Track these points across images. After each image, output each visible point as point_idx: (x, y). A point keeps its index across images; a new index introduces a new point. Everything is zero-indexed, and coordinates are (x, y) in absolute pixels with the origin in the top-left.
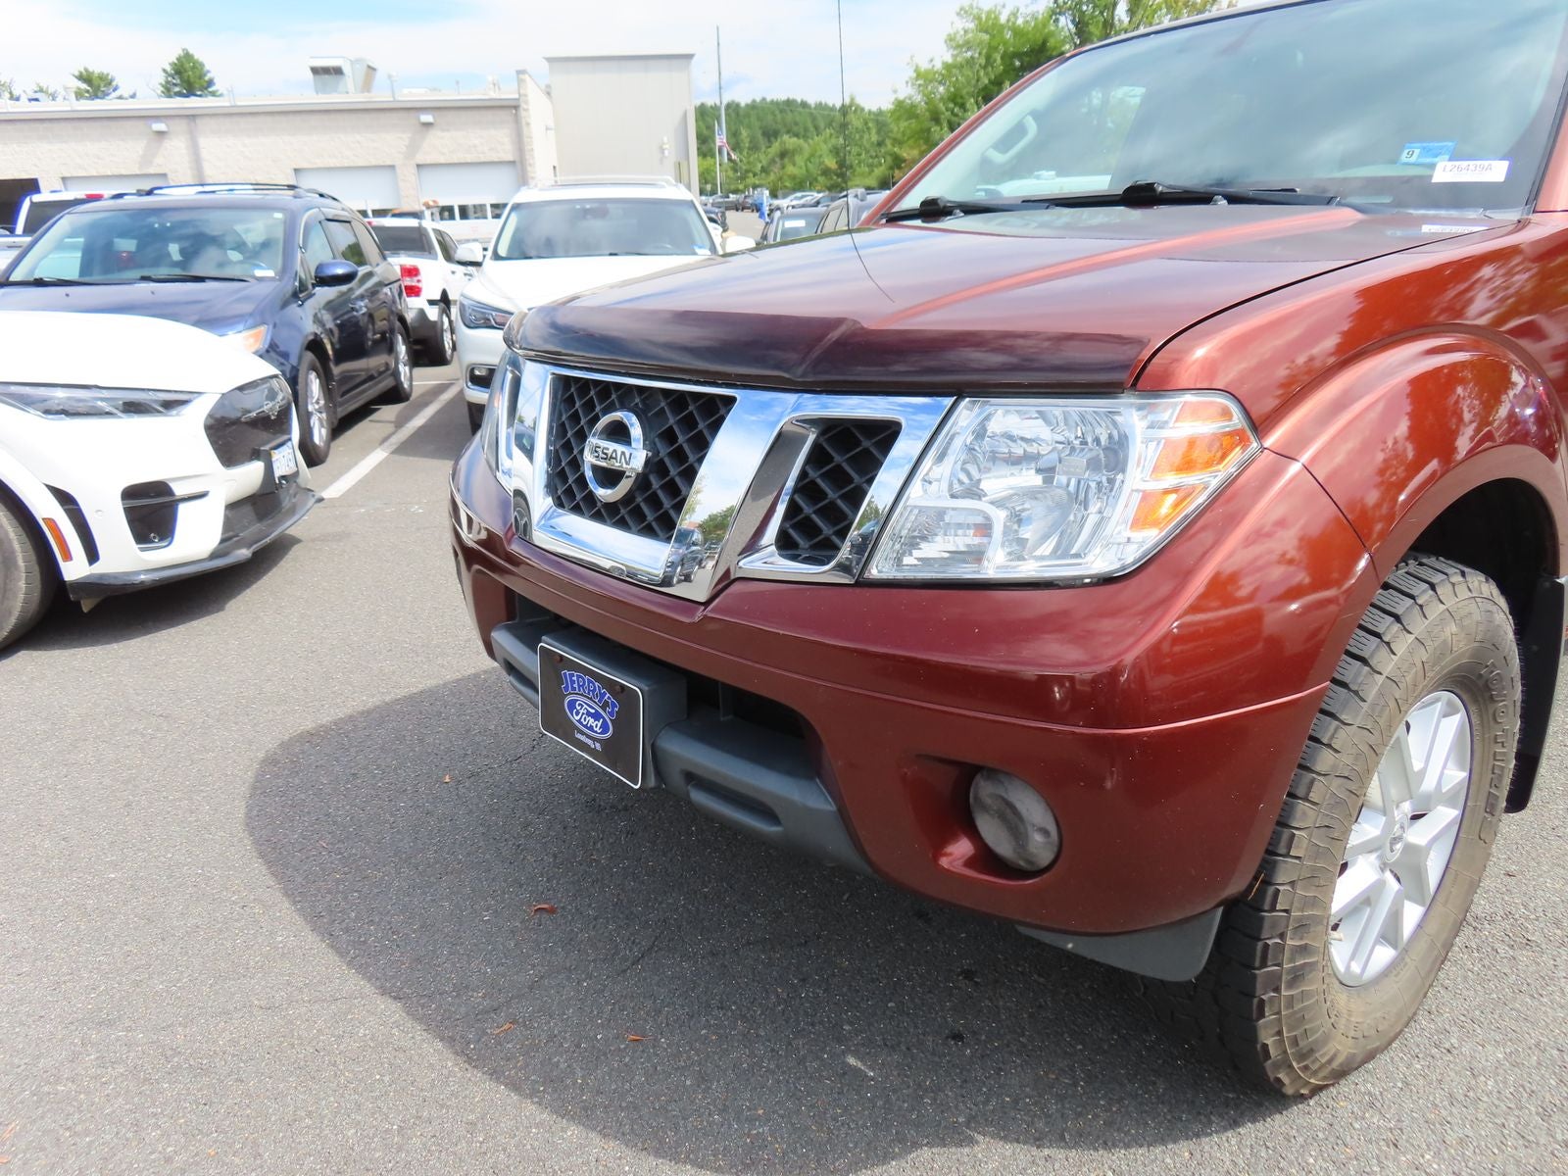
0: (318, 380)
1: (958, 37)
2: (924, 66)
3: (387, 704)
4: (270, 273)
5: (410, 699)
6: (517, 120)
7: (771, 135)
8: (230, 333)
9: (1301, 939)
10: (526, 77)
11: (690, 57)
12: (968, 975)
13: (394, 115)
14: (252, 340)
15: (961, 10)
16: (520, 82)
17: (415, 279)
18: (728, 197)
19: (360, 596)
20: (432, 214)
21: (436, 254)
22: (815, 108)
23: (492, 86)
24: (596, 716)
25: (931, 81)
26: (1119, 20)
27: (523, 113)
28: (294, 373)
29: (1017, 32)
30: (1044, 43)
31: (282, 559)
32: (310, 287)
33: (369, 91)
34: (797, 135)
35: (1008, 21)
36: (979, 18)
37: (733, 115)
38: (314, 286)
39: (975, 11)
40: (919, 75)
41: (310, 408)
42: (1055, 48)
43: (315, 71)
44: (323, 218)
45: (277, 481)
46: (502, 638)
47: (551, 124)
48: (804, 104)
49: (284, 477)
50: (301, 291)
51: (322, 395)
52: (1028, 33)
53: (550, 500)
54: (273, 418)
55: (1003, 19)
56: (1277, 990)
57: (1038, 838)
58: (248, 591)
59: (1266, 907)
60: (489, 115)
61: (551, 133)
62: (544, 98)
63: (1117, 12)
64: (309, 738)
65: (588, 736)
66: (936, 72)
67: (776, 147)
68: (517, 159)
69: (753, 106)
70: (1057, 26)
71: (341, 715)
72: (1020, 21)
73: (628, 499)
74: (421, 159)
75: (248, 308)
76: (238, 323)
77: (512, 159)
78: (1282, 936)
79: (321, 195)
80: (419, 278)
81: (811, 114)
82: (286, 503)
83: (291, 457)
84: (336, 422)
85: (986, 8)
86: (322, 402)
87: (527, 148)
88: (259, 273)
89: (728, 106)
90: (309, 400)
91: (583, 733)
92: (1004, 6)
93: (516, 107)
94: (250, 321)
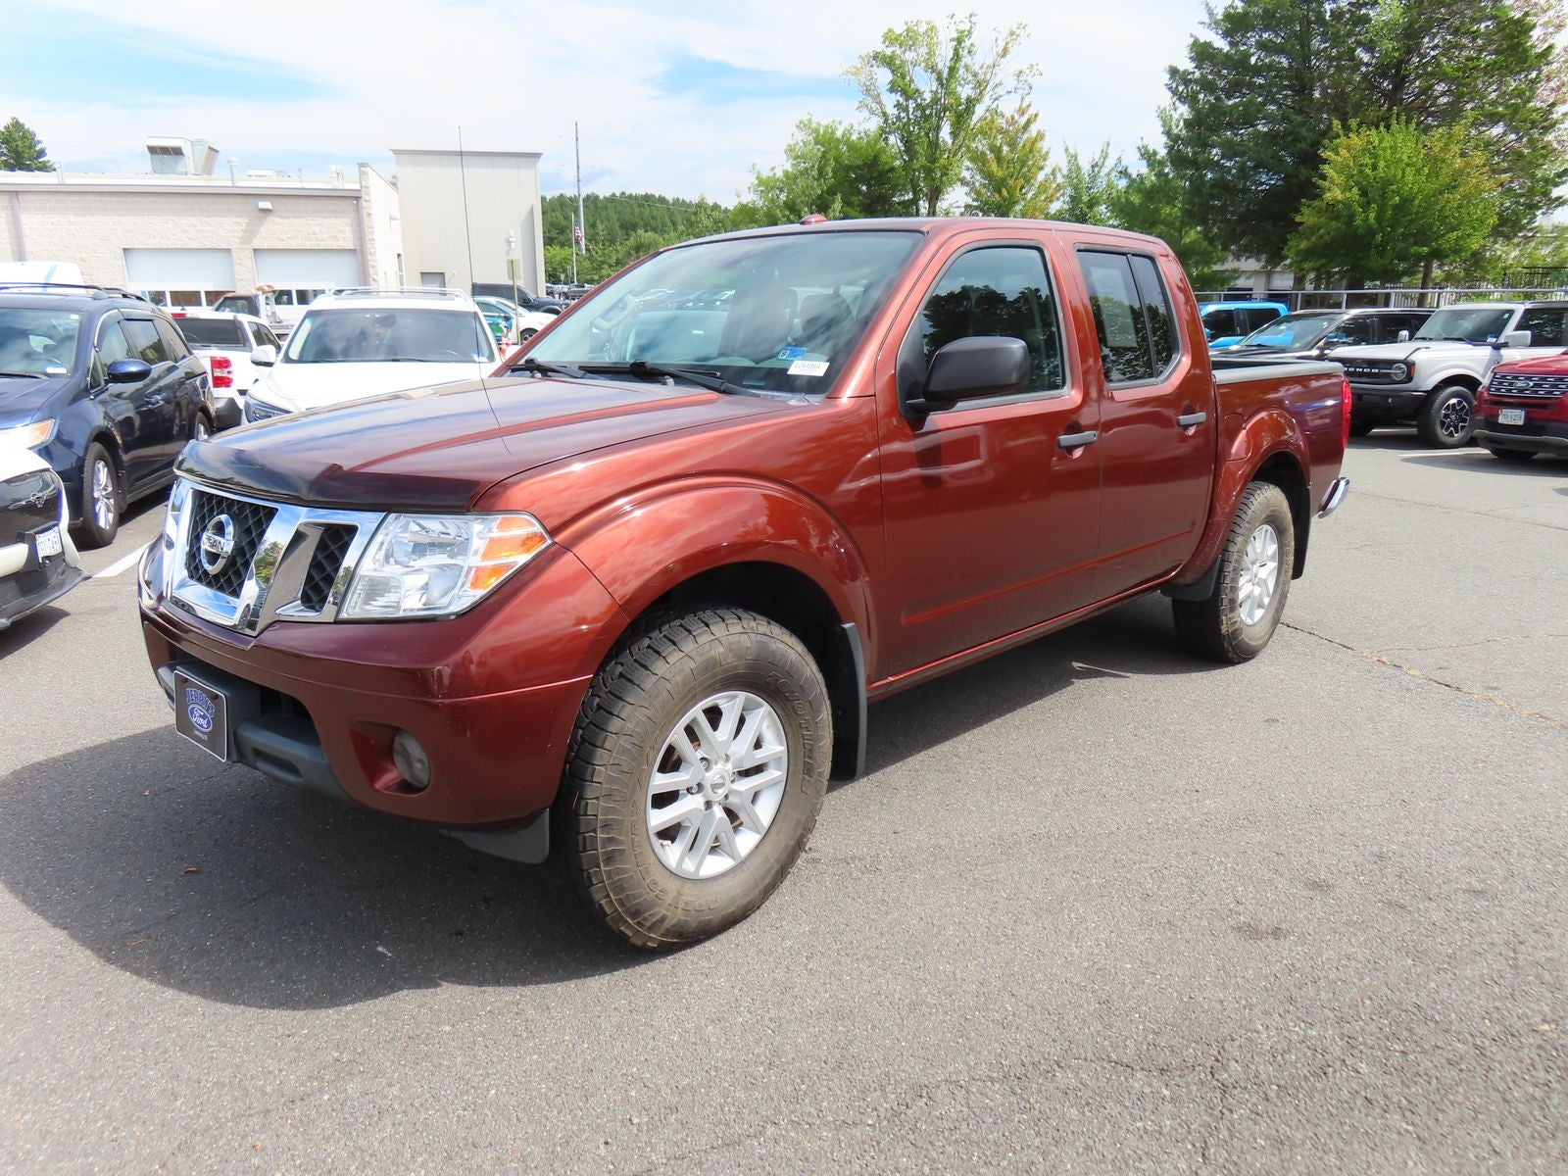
0: (106, 469)
1: (797, 147)
2: (766, 174)
3: (113, 742)
4: (62, 371)
5: (135, 738)
6: (358, 210)
7: (628, 227)
8: (19, 425)
9: (609, 833)
10: (368, 170)
11: (537, 156)
12: (486, 900)
13: (232, 200)
14: (38, 432)
15: (800, 123)
16: (362, 174)
17: (226, 370)
18: (584, 287)
19: (112, 660)
20: (267, 298)
21: (251, 345)
22: (673, 204)
23: (335, 175)
24: (204, 717)
25: (772, 188)
26: (943, 141)
27: (364, 204)
28: (79, 463)
29: (851, 147)
30: (876, 158)
31: (47, 630)
32: (103, 383)
33: (209, 173)
34: (655, 230)
35: (843, 136)
36: (816, 131)
37: (592, 207)
38: (107, 382)
39: (814, 125)
40: (761, 182)
41: (96, 495)
42: (886, 163)
43: (153, 150)
44: (122, 318)
45: (41, 561)
46: (163, 672)
47: (396, 214)
48: (662, 200)
49: (47, 558)
50: (92, 387)
51: (110, 481)
52: (861, 148)
53: (185, 573)
54: (39, 506)
55: (839, 134)
56: (598, 866)
57: (419, 766)
58: (9, 657)
59: (581, 813)
60: (329, 205)
61: (396, 224)
62: (390, 189)
63: (940, 135)
64: (38, 767)
65: (201, 732)
66: (778, 179)
67: (632, 242)
68: (358, 247)
69: (612, 199)
70: (887, 144)
71: (70, 750)
72: (854, 137)
73: (224, 572)
74: (257, 243)
75: (38, 401)
76: (27, 416)
77: (352, 247)
78: (595, 831)
79: (125, 296)
80: (230, 369)
81: (669, 209)
82: (53, 580)
83: (57, 540)
84: (125, 507)
85: (824, 123)
86: (110, 489)
87: (368, 237)
88: (50, 370)
89: (587, 199)
90: (95, 488)
91: (198, 730)
92: (840, 123)
93: (357, 198)
94: (38, 415)
